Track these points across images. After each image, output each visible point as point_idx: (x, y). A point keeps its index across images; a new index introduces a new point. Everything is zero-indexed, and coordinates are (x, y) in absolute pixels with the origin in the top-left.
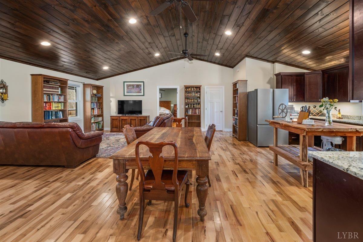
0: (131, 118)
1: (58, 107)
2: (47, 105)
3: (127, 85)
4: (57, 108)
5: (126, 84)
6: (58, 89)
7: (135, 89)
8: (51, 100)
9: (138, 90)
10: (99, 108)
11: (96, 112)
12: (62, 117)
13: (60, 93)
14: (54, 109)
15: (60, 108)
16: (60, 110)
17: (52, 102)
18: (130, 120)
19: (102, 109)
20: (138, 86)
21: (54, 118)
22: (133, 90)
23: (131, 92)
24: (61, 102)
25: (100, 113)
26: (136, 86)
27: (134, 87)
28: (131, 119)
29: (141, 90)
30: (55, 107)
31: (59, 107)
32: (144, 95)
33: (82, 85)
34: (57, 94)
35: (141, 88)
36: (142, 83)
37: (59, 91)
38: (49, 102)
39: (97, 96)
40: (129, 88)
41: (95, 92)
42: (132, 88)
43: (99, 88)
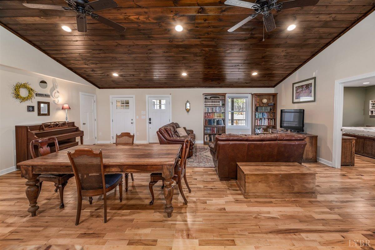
1: (220, 116)
2: (210, 115)
5: (295, 86)
6: (219, 102)
7: (304, 91)
8: (214, 111)
9: (307, 92)
10: (271, 119)
11: (265, 123)
12: (223, 125)
14: (216, 117)
15: (222, 117)
16: (222, 119)
17: (215, 113)
19: (275, 119)
20: (308, 86)
21: (216, 124)
23: (300, 98)
24: (222, 113)
25: (272, 123)
26: (306, 87)
27: (303, 89)
29: (311, 92)
32: (315, 100)
33: (250, 96)
34: (219, 106)
35: (311, 89)
36: (313, 80)
37: (221, 104)
38: (213, 113)
39: (269, 105)
40: (298, 91)
41: (265, 101)
42: (301, 91)
43: (274, 96)
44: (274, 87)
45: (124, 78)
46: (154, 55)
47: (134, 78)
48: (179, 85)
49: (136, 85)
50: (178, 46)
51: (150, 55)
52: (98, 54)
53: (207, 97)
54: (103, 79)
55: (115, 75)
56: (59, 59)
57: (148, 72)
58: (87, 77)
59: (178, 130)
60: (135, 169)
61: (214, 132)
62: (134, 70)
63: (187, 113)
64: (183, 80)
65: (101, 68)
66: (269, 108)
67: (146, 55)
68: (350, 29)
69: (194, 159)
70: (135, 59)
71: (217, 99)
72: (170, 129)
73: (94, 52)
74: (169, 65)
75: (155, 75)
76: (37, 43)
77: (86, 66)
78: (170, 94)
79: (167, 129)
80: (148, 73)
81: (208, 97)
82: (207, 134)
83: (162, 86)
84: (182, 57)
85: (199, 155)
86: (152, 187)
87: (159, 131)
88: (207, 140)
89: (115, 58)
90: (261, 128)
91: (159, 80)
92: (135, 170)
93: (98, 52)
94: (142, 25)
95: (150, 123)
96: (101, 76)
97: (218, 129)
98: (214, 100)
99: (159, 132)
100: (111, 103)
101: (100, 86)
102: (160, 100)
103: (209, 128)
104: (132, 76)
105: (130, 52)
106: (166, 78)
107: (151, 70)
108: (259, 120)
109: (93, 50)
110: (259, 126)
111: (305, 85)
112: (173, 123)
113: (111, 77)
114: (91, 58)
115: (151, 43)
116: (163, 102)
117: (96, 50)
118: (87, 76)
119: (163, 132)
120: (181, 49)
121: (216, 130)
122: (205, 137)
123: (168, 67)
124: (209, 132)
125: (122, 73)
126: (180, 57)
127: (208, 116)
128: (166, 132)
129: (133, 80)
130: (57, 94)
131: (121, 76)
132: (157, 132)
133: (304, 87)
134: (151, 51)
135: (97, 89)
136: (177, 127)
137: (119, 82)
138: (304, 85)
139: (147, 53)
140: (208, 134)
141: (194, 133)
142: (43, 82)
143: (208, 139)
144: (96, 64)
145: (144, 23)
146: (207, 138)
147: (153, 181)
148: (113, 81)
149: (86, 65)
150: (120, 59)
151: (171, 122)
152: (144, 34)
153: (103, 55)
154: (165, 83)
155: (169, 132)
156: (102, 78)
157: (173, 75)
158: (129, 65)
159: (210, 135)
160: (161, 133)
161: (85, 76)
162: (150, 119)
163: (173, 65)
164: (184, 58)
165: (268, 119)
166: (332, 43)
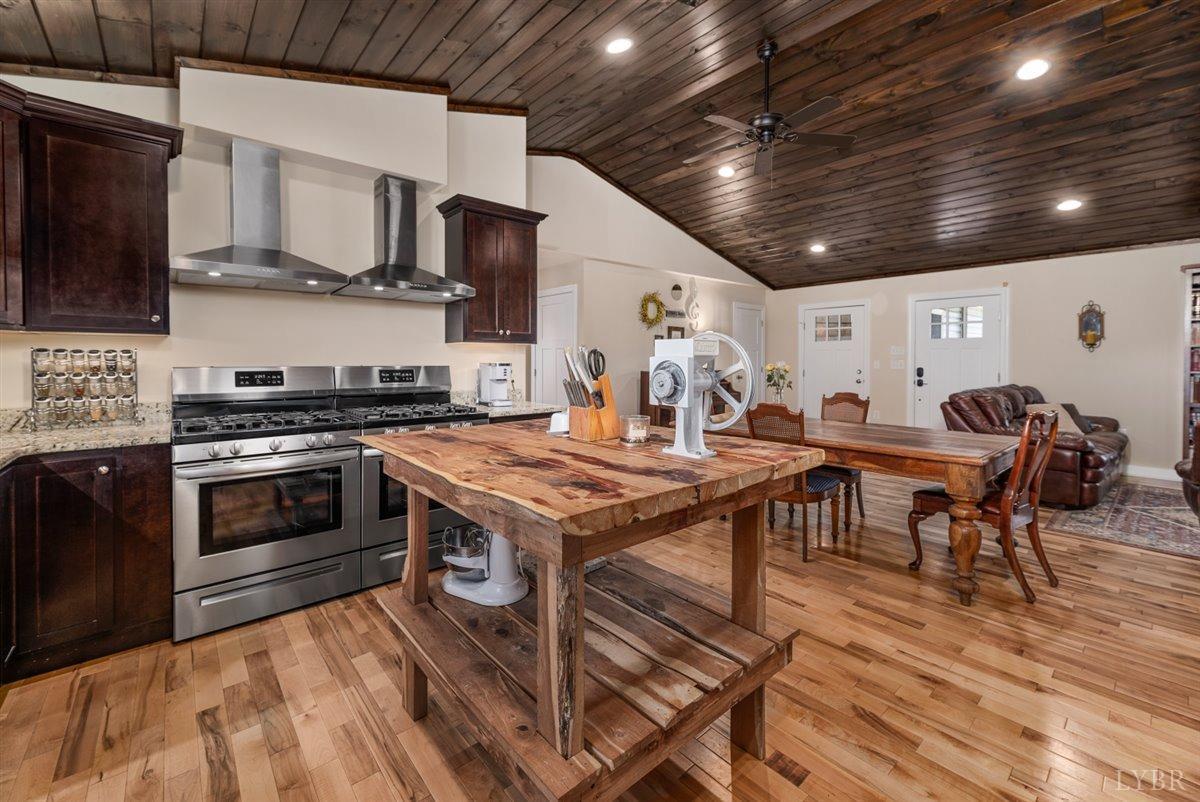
45: (841, 253)
46: (938, 172)
47: (872, 247)
48: (1046, 248)
49: (874, 268)
50: (1029, 123)
51: (924, 176)
52: (781, 206)
54: (786, 265)
55: (818, 248)
56: (703, 236)
57: (915, 224)
58: (749, 265)
59: (1033, 407)
60: (872, 462)
62: (872, 227)
63: (1085, 350)
64: (1064, 226)
65: (783, 238)
67: (911, 178)
70: (875, 197)
72: (996, 400)
73: (774, 203)
74: (1001, 186)
75: (939, 230)
76: (674, 214)
77: (752, 240)
78: (1005, 284)
79: (981, 400)
80: (916, 227)
83: (967, 259)
84: (1052, 151)
86: (916, 523)
87: (951, 403)
89: (821, 207)
91: (957, 241)
92: (873, 466)
93: (781, 202)
94: (900, 107)
95: (920, 383)
96: (781, 257)
99: (949, 408)
100: (801, 327)
101: (775, 283)
102: (962, 309)
104: (864, 243)
105: (861, 182)
106: (984, 233)
107: (927, 217)
109: (771, 200)
112: (1013, 386)
113: (806, 255)
114: (763, 220)
115: (929, 143)
116: (975, 313)
117: (779, 198)
118: (750, 262)
119: (963, 405)
120: (1044, 128)
123: (992, 196)
125: (834, 242)
126: (1043, 151)
128: (976, 408)
129: (867, 255)
130: (696, 310)
131: (833, 248)
132: (943, 407)
134: (927, 164)
135: (769, 291)
136: (1031, 399)
137: (826, 268)
139: (914, 173)
141: (1121, 426)
142: (677, 288)
144: (774, 230)
145: (905, 98)
147: (918, 509)
148: (810, 266)
149: (751, 236)
150: (833, 205)
151: (1005, 382)
152: (906, 126)
153: (790, 207)
154: (984, 249)
155: (990, 410)
156: (784, 262)
157: (1014, 218)
158: (858, 216)
160: (958, 411)
161: (745, 262)
162: (920, 372)
163: (1016, 183)
164: (1063, 152)
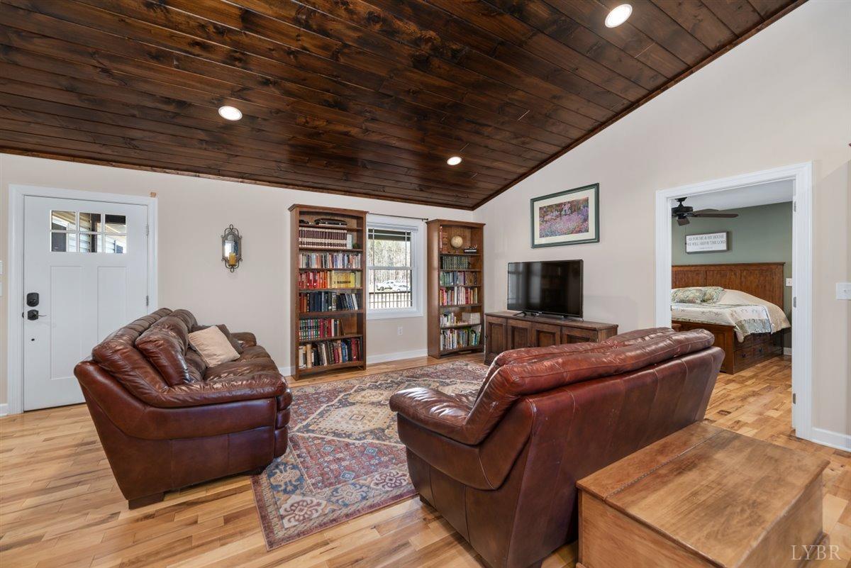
0: (539, 327)
1: (346, 282)
2: (317, 277)
3: (540, 208)
4: (343, 286)
5: (538, 205)
6: (345, 238)
7: (564, 218)
8: (329, 266)
9: (575, 220)
10: (472, 288)
11: (460, 298)
12: (356, 308)
13: (349, 247)
14: (335, 286)
15: (352, 285)
16: (353, 290)
17: (330, 270)
18: (535, 333)
19: (480, 288)
20: (578, 208)
21: (333, 307)
22: (560, 225)
23: (553, 234)
24: (354, 271)
25: (474, 300)
26: (570, 208)
27: (563, 213)
28: (539, 332)
29: (586, 219)
30: (338, 282)
31: (350, 282)
32: (597, 239)
33: (423, 227)
34: (344, 251)
35: (587, 211)
36: (592, 191)
37: (349, 242)
38: (324, 270)
39: (467, 252)
40: (547, 218)
41: (458, 241)
42: (557, 216)
43: (476, 230)
44: (473, 208)
48: (196, 163)
53: (305, 218)
59: (196, 338)
61: (329, 332)
63: (228, 270)
66: (465, 261)
68: (692, 73)
69: (294, 467)
71: (340, 226)
72: (167, 341)
78: (153, 195)
79: (150, 347)
81: (311, 220)
82: (304, 344)
83: (109, 153)
85: (306, 435)
87: (94, 362)
88: (306, 362)
90: (450, 313)
95: (32, 316)
97: (340, 322)
98: (327, 230)
99: (91, 369)
103: (311, 323)
108: (446, 292)
110: (448, 306)
111: (569, 202)
112: (164, 312)
119: (119, 362)
121: (335, 325)
122: (301, 352)
124: (312, 335)
127: (309, 281)
128: (145, 364)
132: (80, 371)
133: (566, 208)
136: (190, 326)
138: (565, 204)
140: (308, 343)
141: (259, 343)
143: (311, 358)
146: (305, 355)
151: (154, 307)
155: (163, 362)
159: (315, 345)
160: (109, 371)
162: (32, 299)
165: (466, 288)
166: (643, 104)
